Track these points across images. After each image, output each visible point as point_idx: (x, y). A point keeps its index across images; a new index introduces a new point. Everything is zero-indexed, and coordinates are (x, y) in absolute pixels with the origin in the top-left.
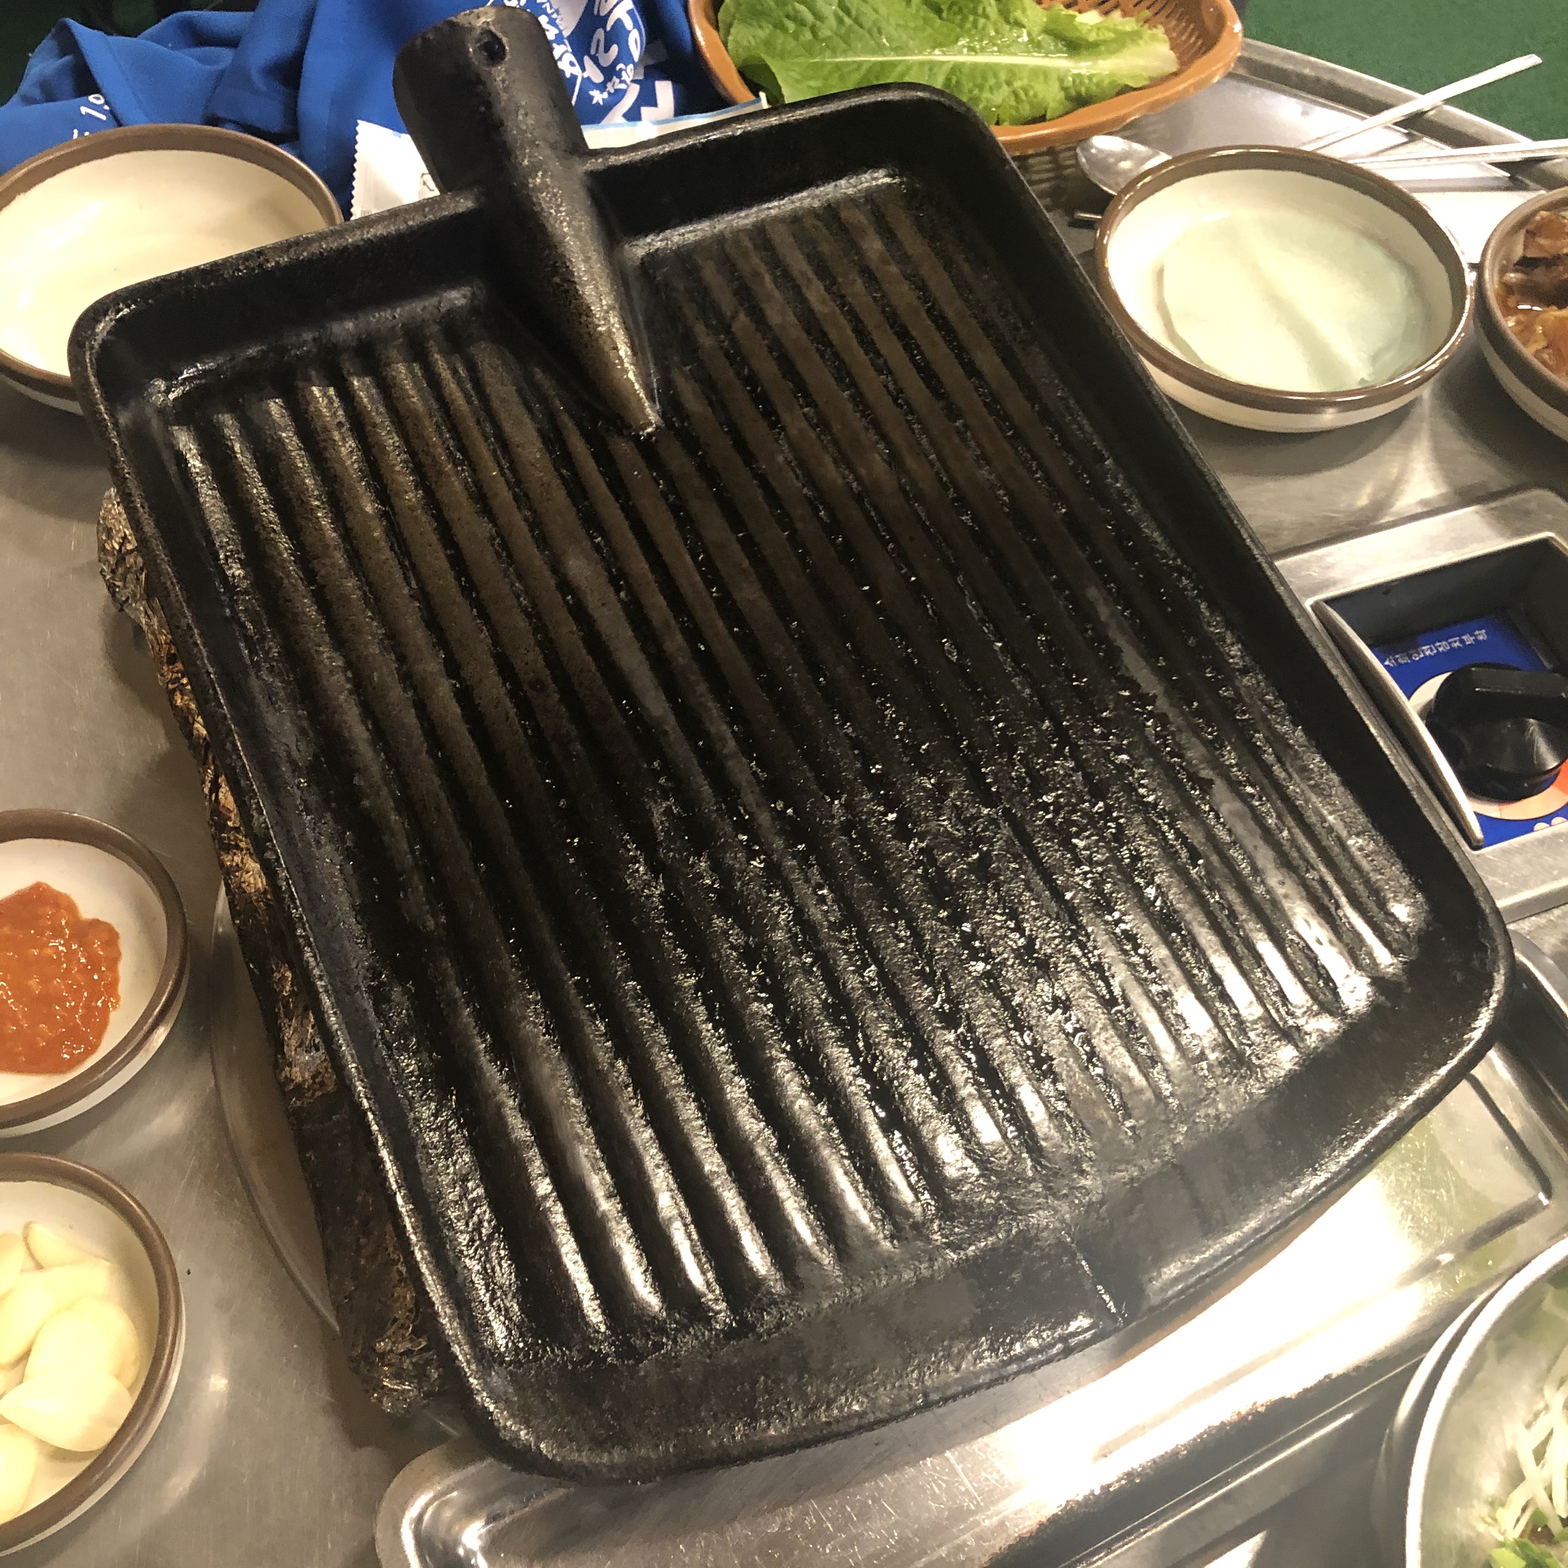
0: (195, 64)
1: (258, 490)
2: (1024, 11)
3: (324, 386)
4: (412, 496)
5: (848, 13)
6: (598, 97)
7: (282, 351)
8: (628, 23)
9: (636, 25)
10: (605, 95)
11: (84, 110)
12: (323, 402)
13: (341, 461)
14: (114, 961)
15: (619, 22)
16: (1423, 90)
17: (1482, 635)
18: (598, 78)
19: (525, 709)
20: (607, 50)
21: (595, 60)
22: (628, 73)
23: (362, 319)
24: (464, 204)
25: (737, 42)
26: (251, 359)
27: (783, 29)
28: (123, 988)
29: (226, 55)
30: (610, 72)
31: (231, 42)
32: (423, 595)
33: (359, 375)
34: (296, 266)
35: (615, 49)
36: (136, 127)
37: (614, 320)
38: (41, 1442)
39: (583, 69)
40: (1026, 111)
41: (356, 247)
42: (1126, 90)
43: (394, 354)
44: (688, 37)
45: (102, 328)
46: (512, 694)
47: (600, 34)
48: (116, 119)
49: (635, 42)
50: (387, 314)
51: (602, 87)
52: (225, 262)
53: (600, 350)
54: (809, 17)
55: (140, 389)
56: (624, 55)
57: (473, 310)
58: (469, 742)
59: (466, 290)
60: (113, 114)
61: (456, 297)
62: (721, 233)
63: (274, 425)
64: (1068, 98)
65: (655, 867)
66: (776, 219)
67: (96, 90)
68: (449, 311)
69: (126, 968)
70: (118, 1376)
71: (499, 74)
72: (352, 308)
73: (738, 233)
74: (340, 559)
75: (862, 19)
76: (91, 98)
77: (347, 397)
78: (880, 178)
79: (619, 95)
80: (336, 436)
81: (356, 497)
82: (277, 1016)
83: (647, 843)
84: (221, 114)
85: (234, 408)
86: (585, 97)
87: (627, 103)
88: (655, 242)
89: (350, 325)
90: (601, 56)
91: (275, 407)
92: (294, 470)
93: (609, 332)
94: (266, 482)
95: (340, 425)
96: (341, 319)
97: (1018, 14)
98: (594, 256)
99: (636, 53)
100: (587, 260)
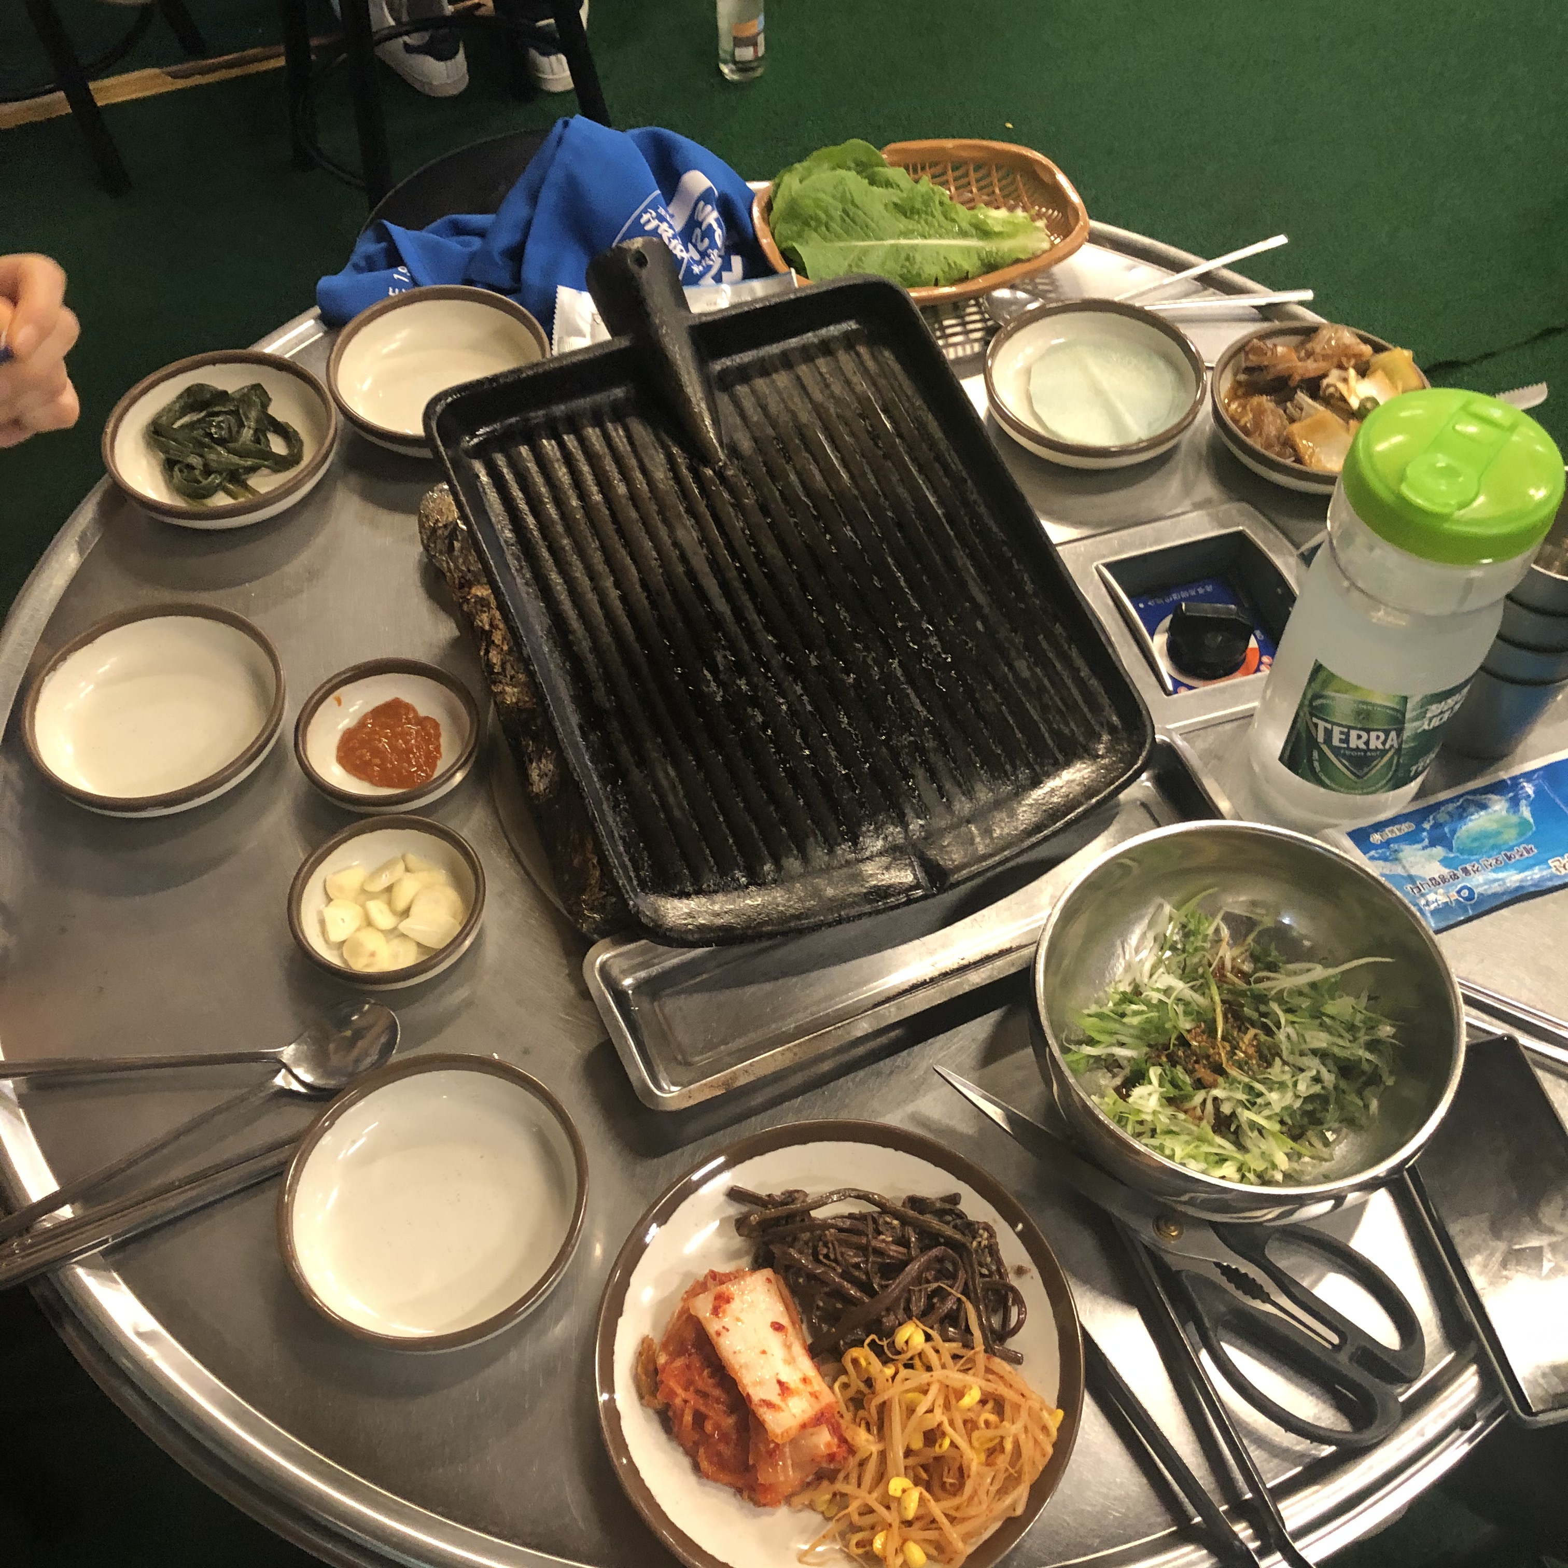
0: (459, 247)
1: (517, 493)
2: (957, 212)
3: (548, 439)
4: (598, 498)
5: (848, 216)
6: (697, 269)
7: (527, 420)
8: (715, 226)
9: (720, 226)
10: (701, 268)
11: (396, 276)
12: (549, 448)
13: (559, 479)
14: (438, 736)
15: (710, 225)
16: (1208, 258)
17: (1209, 588)
18: (697, 257)
19: (654, 604)
20: (702, 240)
21: (695, 246)
22: (714, 254)
23: (569, 404)
24: (624, 343)
25: (781, 234)
26: (511, 425)
27: (809, 225)
28: (443, 749)
29: (476, 243)
30: (704, 254)
31: (481, 233)
32: (604, 548)
33: (568, 433)
34: (535, 377)
35: (706, 241)
36: (428, 287)
37: (703, 405)
38: (419, 945)
39: (687, 251)
40: (955, 274)
41: (567, 366)
42: (1018, 261)
43: (585, 422)
44: (750, 229)
45: (439, 409)
46: (647, 598)
47: (698, 231)
48: (415, 282)
49: (719, 235)
50: (582, 401)
51: (699, 263)
52: (503, 375)
53: (695, 421)
54: (823, 216)
55: (458, 442)
56: (713, 245)
57: (627, 399)
58: (625, 620)
59: (624, 389)
60: (412, 278)
61: (619, 393)
62: (763, 357)
63: (524, 460)
64: (983, 264)
65: (720, 683)
66: (794, 349)
67: (402, 263)
68: (615, 400)
69: (444, 741)
70: (454, 918)
71: (644, 273)
72: (563, 399)
73: (772, 357)
74: (560, 528)
75: (857, 219)
76: (400, 269)
77: (562, 445)
78: (852, 325)
79: (709, 268)
80: (556, 466)
81: (568, 498)
82: (524, 763)
83: (714, 671)
84: (473, 277)
85: (502, 450)
86: (689, 270)
87: (714, 271)
88: (727, 362)
89: (563, 407)
90: (699, 244)
91: (524, 450)
92: (535, 483)
93: (700, 412)
94: (521, 490)
95: (558, 460)
96: (557, 403)
97: (954, 216)
98: (693, 371)
99: (719, 242)
100: (689, 373)
